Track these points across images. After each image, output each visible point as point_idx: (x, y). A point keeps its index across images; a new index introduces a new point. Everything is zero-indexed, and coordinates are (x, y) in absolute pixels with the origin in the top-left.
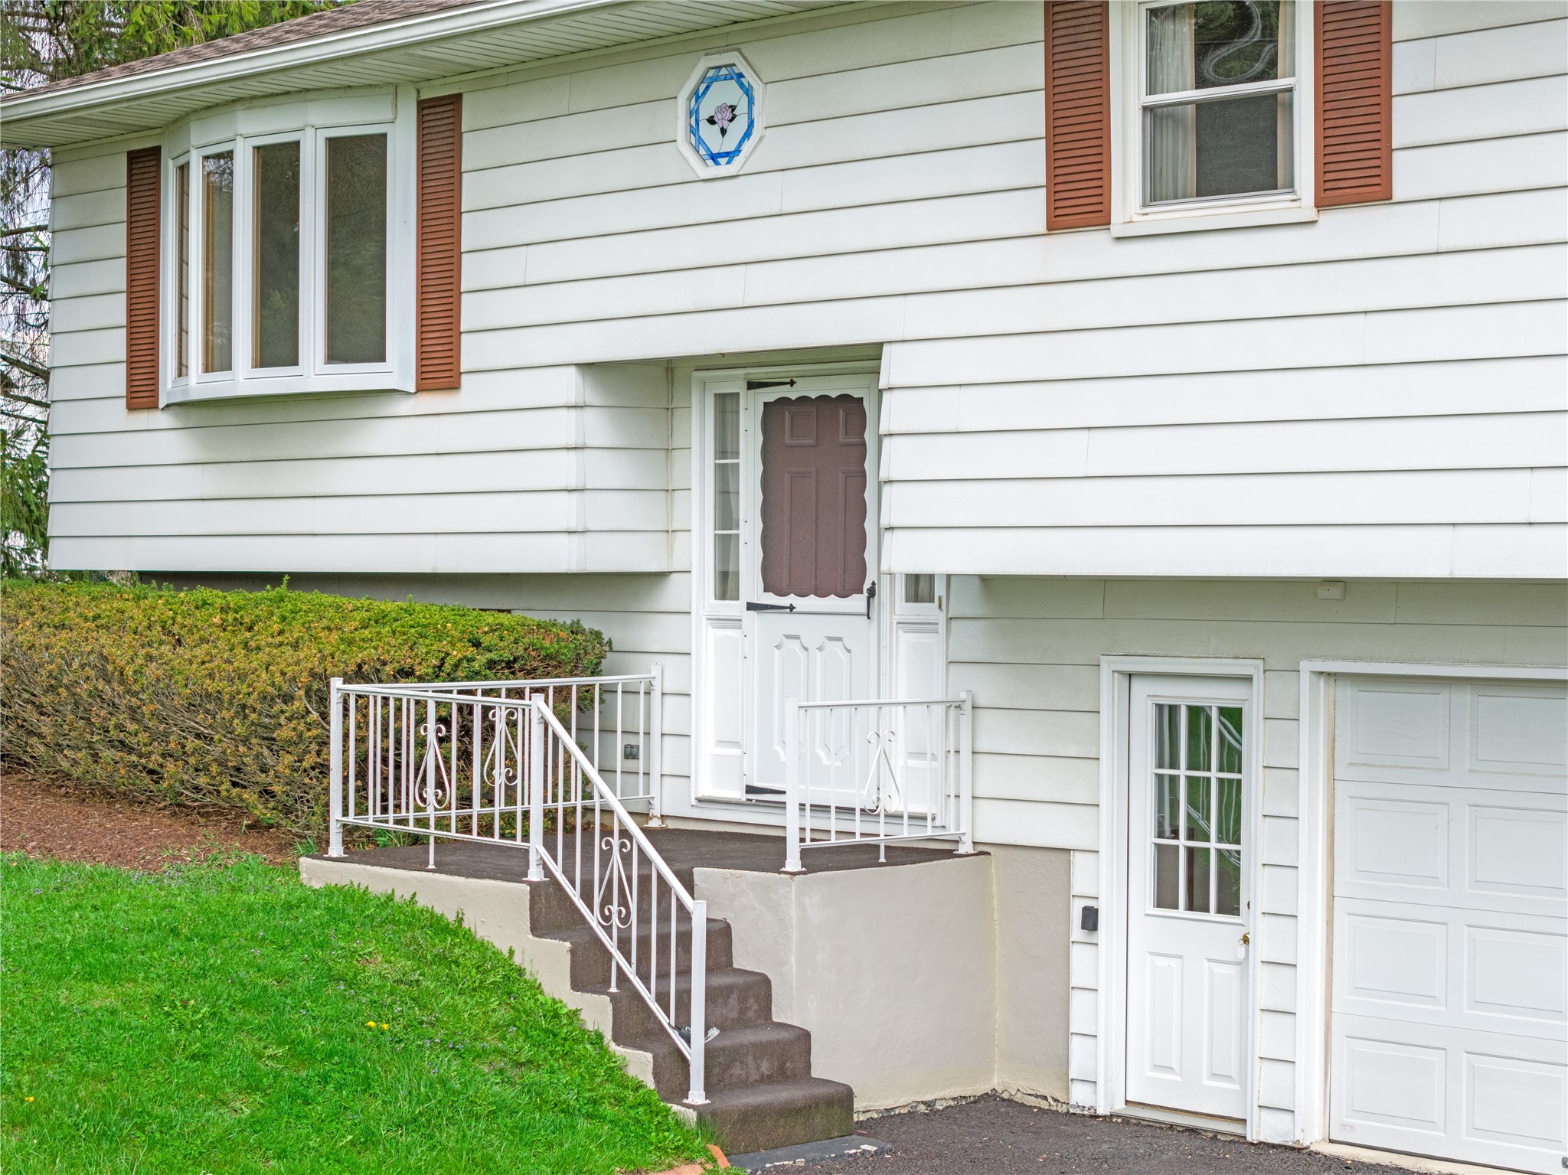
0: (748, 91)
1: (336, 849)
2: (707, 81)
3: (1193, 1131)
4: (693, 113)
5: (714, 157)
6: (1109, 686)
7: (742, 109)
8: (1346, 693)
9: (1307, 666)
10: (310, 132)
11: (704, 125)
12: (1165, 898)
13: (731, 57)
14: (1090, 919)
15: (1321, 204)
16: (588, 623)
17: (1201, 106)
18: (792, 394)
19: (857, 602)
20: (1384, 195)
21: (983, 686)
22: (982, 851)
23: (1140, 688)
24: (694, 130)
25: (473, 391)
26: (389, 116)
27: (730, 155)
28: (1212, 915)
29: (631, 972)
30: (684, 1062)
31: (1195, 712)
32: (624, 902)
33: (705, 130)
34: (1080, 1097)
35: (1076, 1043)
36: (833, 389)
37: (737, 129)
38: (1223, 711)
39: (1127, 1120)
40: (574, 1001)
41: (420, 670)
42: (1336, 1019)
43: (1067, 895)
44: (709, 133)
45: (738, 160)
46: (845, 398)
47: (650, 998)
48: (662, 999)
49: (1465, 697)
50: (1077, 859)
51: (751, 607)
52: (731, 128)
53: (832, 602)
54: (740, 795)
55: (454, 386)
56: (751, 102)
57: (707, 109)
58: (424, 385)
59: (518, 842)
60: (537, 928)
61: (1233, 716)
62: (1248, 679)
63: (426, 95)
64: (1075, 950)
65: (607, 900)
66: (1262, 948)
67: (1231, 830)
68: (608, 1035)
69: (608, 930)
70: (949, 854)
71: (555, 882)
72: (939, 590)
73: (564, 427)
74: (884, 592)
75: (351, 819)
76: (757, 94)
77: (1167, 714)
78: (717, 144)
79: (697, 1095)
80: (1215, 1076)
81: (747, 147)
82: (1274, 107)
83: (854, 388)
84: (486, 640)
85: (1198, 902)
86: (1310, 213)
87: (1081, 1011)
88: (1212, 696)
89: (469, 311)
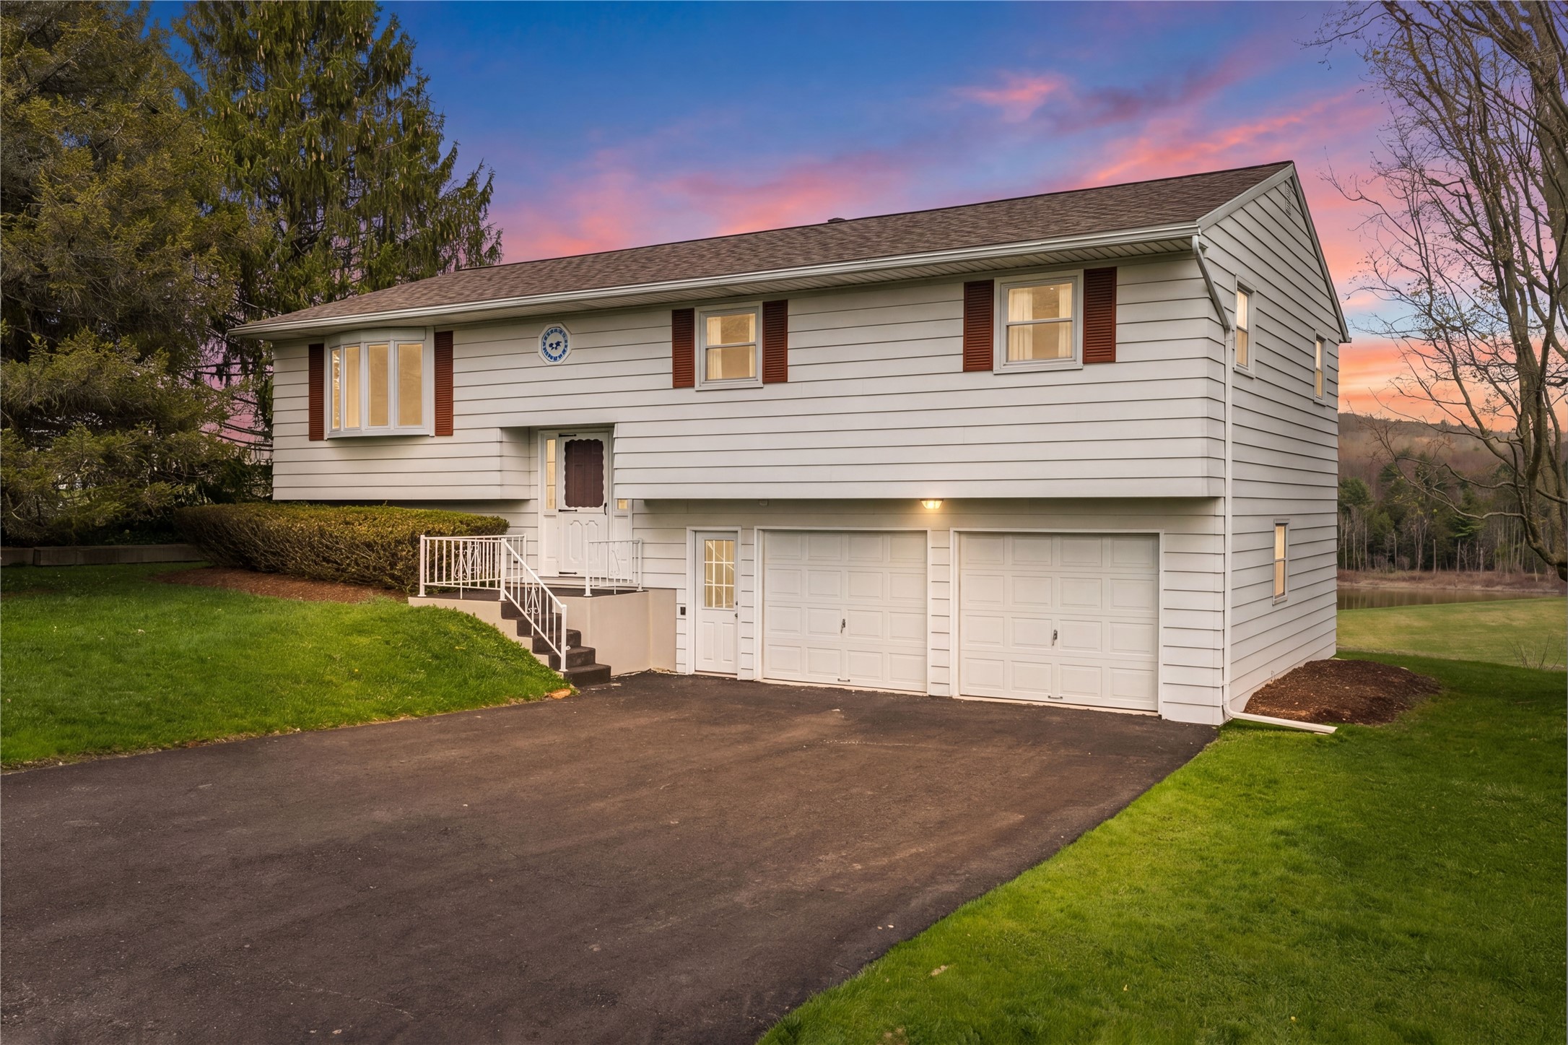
2: (550, 332)
3: (719, 678)
4: (544, 342)
5: (553, 358)
6: (689, 536)
7: (562, 341)
9: (756, 528)
10: (392, 342)
11: (548, 347)
12: (709, 603)
13: (558, 325)
15: (764, 382)
17: (724, 349)
18: (576, 439)
23: (699, 536)
24: (545, 348)
26: (423, 338)
27: (558, 357)
30: (559, 658)
32: (535, 606)
35: (678, 651)
36: (592, 437)
39: (696, 676)
42: (765, 640)
43: (675, 603)
44: (551, 350)
45: (561, 359)
46: (596, 441)
47: (546, 638)
48: (551, 639)
52: (558, 348)
56: (566, 340)
59: (496, 588)
62: (737, 532)
63: (438, 331)
65: (530, 605)
66: (741, 617)
67: (731, 580)
69: (530, 616)
70: (635, 591)
71: (510, 601)
72: (629, 504)
80: (727, 660)
81: (564, 355)
83: (600, 437)
87: (680, 641)
88: (724, 538)
89: (457, 408)
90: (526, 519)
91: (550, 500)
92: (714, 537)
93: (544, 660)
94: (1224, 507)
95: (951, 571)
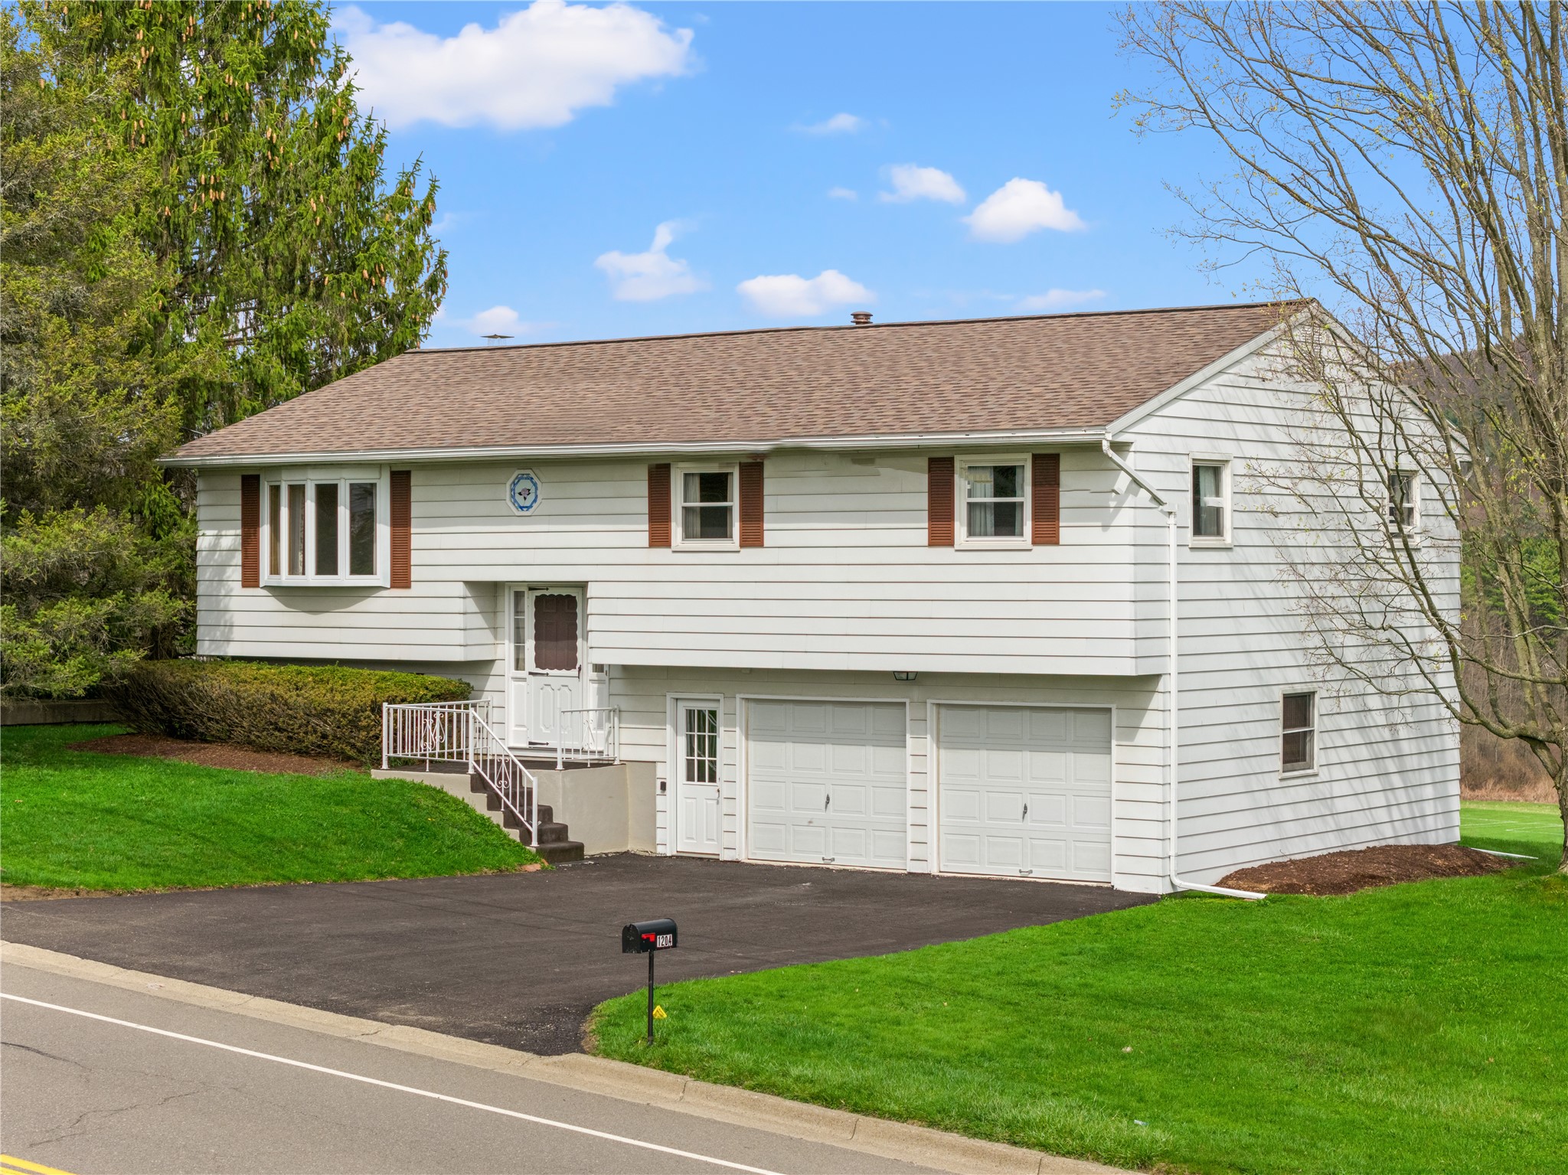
0: (535, 484)
1: (385, 766)
2: (519, 479)
3: (701, 859)
4: (512, 490)
5: (522, 508)
6: (669, 704)
7: (533, 490)
8: (752, 705)
9: (738, 696)
10: (343, 481)
11: (517, 495)
12: (690, 778)
13: (528, 472)
14: (663, 786)
15: (742, 546)
16: (465, 680)
17: (702, 508)
18: (548, 593)
19: (574, 672)
20: (761, 545)
21: (624, 703)
22: (623, 763)
23: (681, 704)
24: (513, 497)
25: (416, 589)
26: (378, 477)
27: (528, 508)
28: (707, 783)
29: (509, 803)
30: (530, 833)
31: (699, 712)
32: (506, 779)
33: (517, 497)
34: (661, 850)
35: (658, 830)
36: (564, 592)
37: (530, 498)
38: (710, 712)
39: (677, 857)
40: (487, 814)
41: (409, 699)
42: (750, 817)
43: (654, 777)
44: (520, 499)
45: (531, 510)
46: (569, 598)
47: (517, 812)
48: (522, 814)
49: (791, 707)
50: (658, 765)
51: (530, 673)
52: (528, 497)
53: (564, 672)
54: (526, 746)
55: (408, 586)
56: (536, 489)
57: (518, 489)
58: (394, 586)
59: (465, 761)
60: (474, 789)
61: (713, 713)
62: (718, 701)
63: (394, 469)
64: (658, 798)
65: (500, 778)
66: (724, 793)
67: (713, 753)
68: (502, 825)
69: (500, 790)
70: (612, 764)
71: (480, 775)
72: (606, 669)
73: (459, 605)
74: (584, 669)
75: (391, 754)
76: (539, 484)
77: (690, 713)
78: (522, 502)
79: (535, 843)
80: (708, 840)
81: (535, 505)
82: (726, 511)
83: (574, 595)
84: (431, 687)
85: (701, 778)
86: (738, 549)
87: (660, 820)
88: (706, 707)
89: (415, 558)
90: (491, 683)
91: (519, 664)
92: (696, 706)
93: (514, 834)
94: (1169, 683)
95: (928, 744)
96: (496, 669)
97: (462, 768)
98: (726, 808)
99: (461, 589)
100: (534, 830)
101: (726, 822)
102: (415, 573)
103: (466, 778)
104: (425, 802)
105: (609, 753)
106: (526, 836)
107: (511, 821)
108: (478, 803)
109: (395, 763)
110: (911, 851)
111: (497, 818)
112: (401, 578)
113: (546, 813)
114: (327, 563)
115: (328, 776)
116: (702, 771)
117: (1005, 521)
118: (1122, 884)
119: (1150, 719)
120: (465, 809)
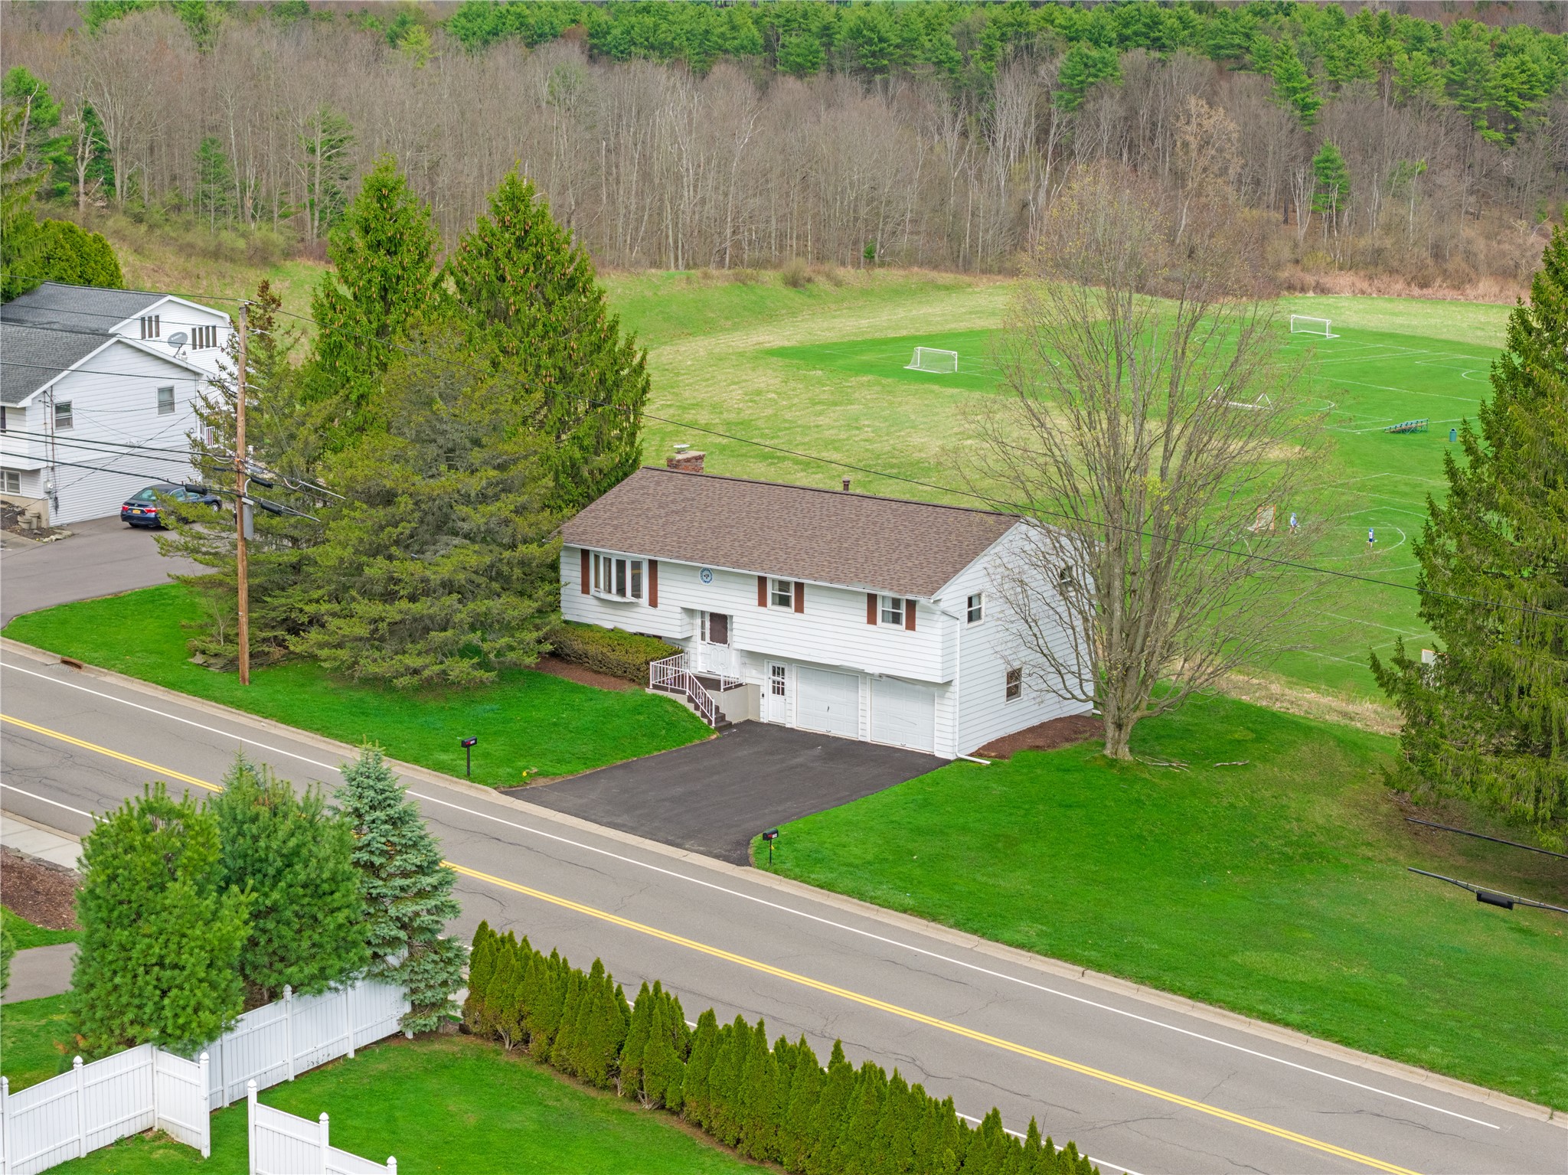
0: (711, 574)
1: (651, 688)
2: (704, 570)
3: (778, 726)
4: (701, 574)
5: (705, 582)
6: (766, 667)
8: (800, 672)
9: (794, 665)
10: (628, 561)
12: (773, 693)
14: (763, 696)
16: (681, 646)
17: (779, 596)
18: (715, 621)
19: (727, 647)
20: (803, 613)
21: (748, 664)
22: (748, 686)
23: (770, 668)
24: (702, 577)
25: (660, 608)
27: (708, 582)
28: (780, 696)
29: (703, 708)
31: (777, 671)
33: (704, 577)
34: (762, 720)
35: (761, 712)
37: (709, 579)
38: (782, 668)
39: (769, 724)
40: (694, 713)
42: (798, 712)
45: (710, 583)
48: (708, 712)
49: (814, 671)
50: (761, 687)
51: (708, 643)
53: (723, 646)
54: (706, 672)
55: (656, 606)
56: (712, 576)
57: (704, 574)
58: (650, 605)
59: (684, 690)
60: (689, 702)
61: (783, 672)
63: (650, 562)
64: (761, 700)
66: (787, 701)
67: (783, 686)
68: (700, 717)
72: (741, 650)
73: (678, 616)
74: (731, 648)
75: (654, 683)
77: (774, 671)
78: (706, 580)
79: (713, 724)
82: (789, 598)
83: (725, 620)
85: (778, 694)
86: (794, 612)
87: (762, 708)
88: (781, 666)
89: (659, 594)
90: (691, 645)
91: (703, 638)
92: (777, 665)
93: (705, 721)
94: (956, 683)
95: (868, 694)
96: (693, 639)
97: (684, 693)
98: (788, 706)
99: (679, 610)
100: (713, 720)
101: (788, 713)
102: (659, 600)
103: (685, 697)
104: (670, 709)
105: (744, 681)
106: (710, 722)
107: (704, 715)
108: (691, 707)
109: (655, 687)
110: (860, 732)
111: (698, 714)
112: (653, 603)
113: (717, 708)
114: (621, 591)
115: (630, 689)
116: (779, 690)
117: (896, 619)
118: (938, 754)
119: (948, 695)
120: (686, 710)
